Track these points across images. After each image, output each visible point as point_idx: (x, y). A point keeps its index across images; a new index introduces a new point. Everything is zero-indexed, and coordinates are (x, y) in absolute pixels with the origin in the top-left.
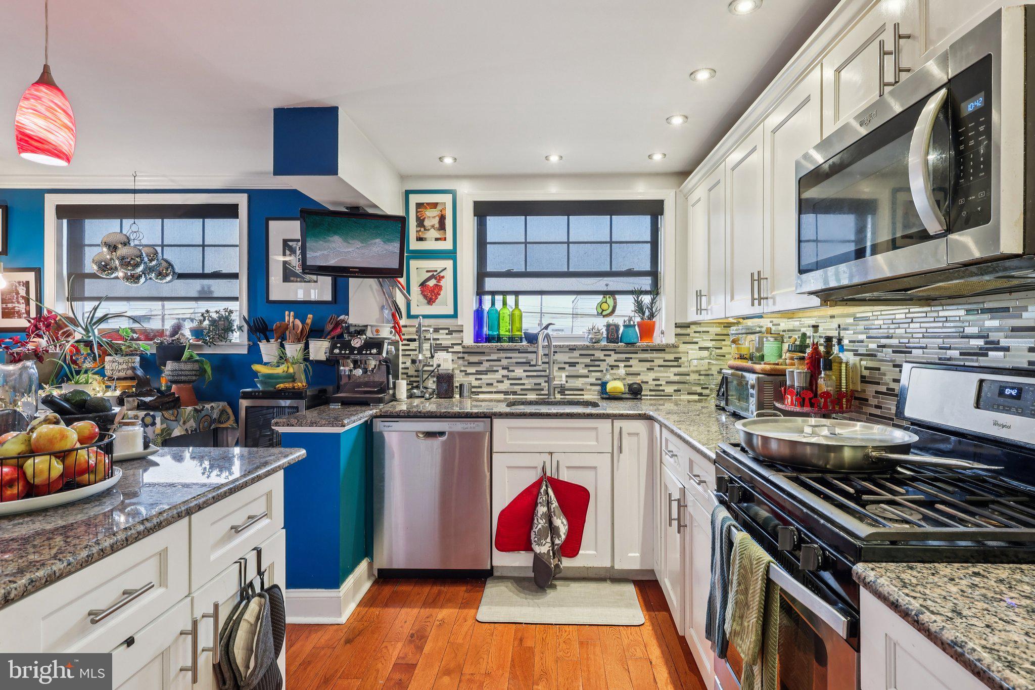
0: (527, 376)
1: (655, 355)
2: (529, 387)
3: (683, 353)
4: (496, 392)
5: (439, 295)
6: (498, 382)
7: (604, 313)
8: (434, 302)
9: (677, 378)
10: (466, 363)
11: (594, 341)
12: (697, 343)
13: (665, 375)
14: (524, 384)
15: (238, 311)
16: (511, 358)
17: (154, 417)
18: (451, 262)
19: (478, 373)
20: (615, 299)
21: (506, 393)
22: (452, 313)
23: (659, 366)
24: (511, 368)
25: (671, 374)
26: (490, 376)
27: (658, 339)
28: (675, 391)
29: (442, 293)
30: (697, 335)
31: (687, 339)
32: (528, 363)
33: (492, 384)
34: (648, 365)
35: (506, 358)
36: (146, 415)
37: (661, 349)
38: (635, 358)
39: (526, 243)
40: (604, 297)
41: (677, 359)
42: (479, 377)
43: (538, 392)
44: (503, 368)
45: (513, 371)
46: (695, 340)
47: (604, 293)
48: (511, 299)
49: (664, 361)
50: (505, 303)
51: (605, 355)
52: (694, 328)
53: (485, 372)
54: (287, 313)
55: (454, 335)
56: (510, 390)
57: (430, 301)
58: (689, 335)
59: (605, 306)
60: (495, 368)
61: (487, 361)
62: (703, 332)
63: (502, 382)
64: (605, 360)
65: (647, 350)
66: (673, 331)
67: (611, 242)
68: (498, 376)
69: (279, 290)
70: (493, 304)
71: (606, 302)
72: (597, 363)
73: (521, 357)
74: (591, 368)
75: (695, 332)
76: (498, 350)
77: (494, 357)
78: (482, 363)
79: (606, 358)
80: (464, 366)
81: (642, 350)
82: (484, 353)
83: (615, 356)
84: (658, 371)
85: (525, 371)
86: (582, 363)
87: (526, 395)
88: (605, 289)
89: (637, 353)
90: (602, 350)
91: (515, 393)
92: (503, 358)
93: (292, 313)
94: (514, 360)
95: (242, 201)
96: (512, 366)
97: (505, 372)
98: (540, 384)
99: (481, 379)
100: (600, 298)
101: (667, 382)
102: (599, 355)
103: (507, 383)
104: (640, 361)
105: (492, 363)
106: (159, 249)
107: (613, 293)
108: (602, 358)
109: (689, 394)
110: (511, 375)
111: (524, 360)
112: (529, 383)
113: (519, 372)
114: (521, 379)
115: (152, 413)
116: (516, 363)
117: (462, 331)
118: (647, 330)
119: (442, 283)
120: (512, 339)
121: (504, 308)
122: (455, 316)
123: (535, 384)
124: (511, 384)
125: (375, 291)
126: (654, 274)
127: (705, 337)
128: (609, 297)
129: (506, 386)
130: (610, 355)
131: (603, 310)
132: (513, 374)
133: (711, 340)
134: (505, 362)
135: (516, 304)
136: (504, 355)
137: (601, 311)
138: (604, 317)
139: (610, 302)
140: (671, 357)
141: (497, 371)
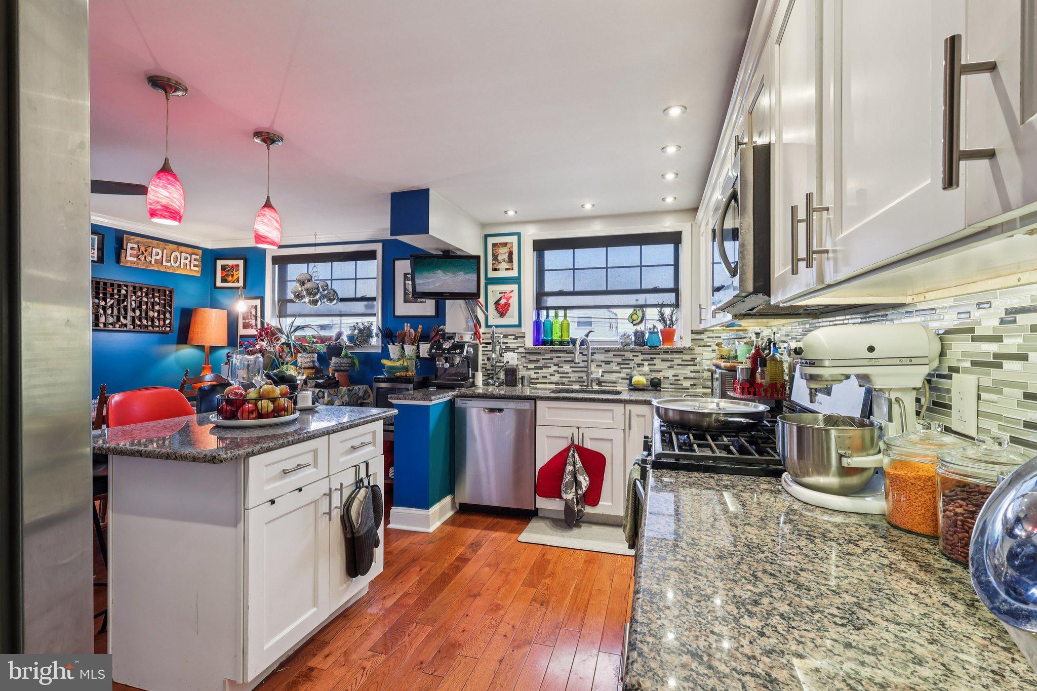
0: (573, 371)
1: (674, 356)
2: (574, 380)
3: (698, 354)
4: (549, 383)
5: (508, 310)
6: (551, 375)
7: (635, 322)
8: (505, 315)
9: (693, 375)
10: (527, 361)
12: (710, 346)
13: (683, 372)
14: (570, 377)
15: (375, 322)
16: (560, 357)
17: (323, 393)
18: (517, 286)
19: (536, 368)
20: (643, 311)
21: (557, 384)
22: (517, 323)
23: (678, 365)
24: (560, 365)
25: (687, 371)
26: (544, 370)
27: (678, 343)
28: (691, 385)
29: (510, 308)
30: (711, 339)
31: (702, 343)
32: (573, 361)
33: (546, 377)
34: (669, 364)
35: (557, 357)
36: (320, 391)
37: (679, 351)
38: (657, 358)
39: (574, 269)
40: (635, 310)
41: (693, 359)
42: (536, 371)
43: (581, 384)
44: (554, 365)
45: (562, 367)
46: (708, 344)
47: (635, 306)
48: (561, 313)
49: (682, 361)
50: (556, 316)
51: (633, 356)
52: (707, 334)
53: (541, 368)
54: (405, 324)
55: (519, 340)
56: (559, 382)
57: (502, 315)
58: (703, 340)
59: (635, 317)
60: (548, 365)
61: (543, 359)
62: (716, 337)
63: (554, 375)
64: (633, 360)
65: (668, 352)
66: (690, 336)
67: (641, 267)
68: (551, 370)
69: (402, 309)
70: (548, 316)
71: (636, 314)
72: (627, 362)
73: (568, 357)
74: (622, 366)
75: (708, 337)
76: (551, 351)
77: (548, 356)
78: (539, 361)
79: (635, 358)
80: (526, 363)
81: (664, 352)
82: (541, 353)
83: (641, 357)
84: (677, 369)
85: (571, 367)
86: (615, 362)
87: (572, 385)
88: (635, 303)
89: (659, 354)
90: (631, 352)
91: (563, 384)
92: (554, 357)
93: (409, 325)
94: (563, 359)
95: (378, 248)
96: (561, 363)
97: (556, 368)
98: (582, 377)
99: (538, 373)
100: (631, 311)
101: (684, 378)
102: (629, 355)
103: (557, 376)
104: (662, 360)
105: (546, 361)
106: (329, 282)
107: (641, 307)
108: (631, 358)
109: (703, 387)
110: (561, 370)
111: (570, 359)
112: (574, 376)
113: (566, 368)
114: (568, 373)
115: (322, 390)
116: (565, 361)
117: (525, 337)
118: (668, 335)
119: (511, 301)
120: (561, 343)
121: (555, 320)
122: (520, 325)
123: (579, 377)
124: (560, 377)
125: (463, 309)
126: (676, 290)
128: (639, 310)
129: (556, 378)
130: (638, 356)
131: (634, 320)
132: (562, 369)
134: (556, 360)
135: (565, 316)
136: (555, 355)
137: (632, 320)
138: (634, 325)
139: (640, 313)
140: (688, 357)
141: (550, 367)
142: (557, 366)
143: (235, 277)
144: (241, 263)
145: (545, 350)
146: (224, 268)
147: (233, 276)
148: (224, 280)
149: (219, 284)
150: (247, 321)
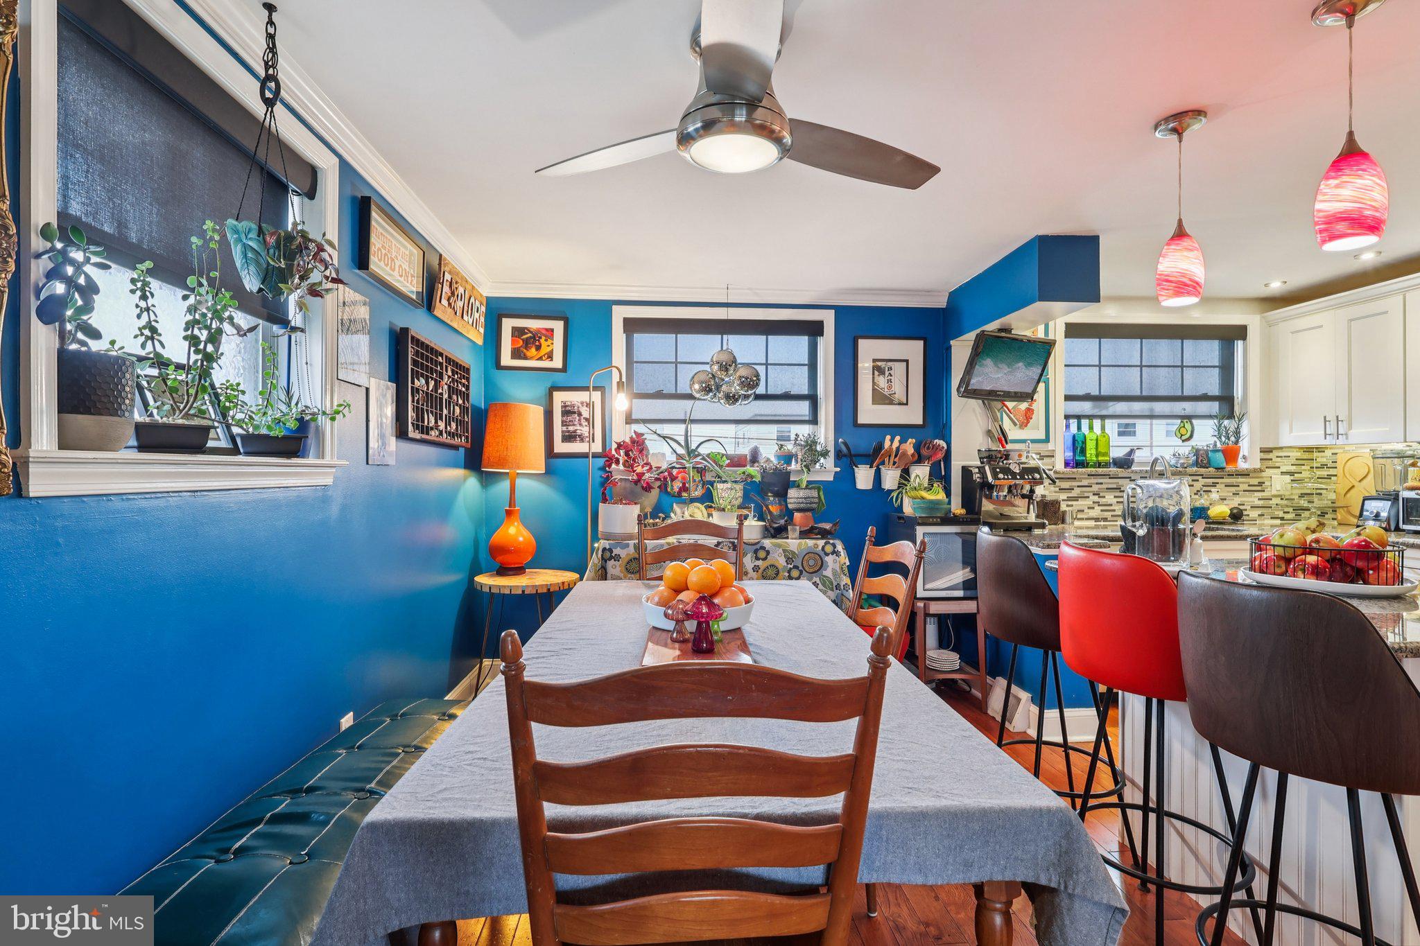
1: (1240, 480)
3: (1267, 477)
4: (1087, 519)
5: (1031, 418)
6: (1089, 508)
7: (1184, 438)
8: (1026, 426)
9: (1261, 503)
10: (1057, 489)
11: (1185, 466)
12: (1279, 467)
13: (1250, 499)
14: (1114, 510)
16: (1102, 484)
19: (1070, 499)
20: (1192, 424)
21: (1097, 520)
22: (1043, 437)
23: (1244, 491)
24: (1101, 495)
25: (1254, 499)
26: (1081, 502)
27: (1242, 465)
28: (1259, 515)
29: (1034, 416)
30: (1279, 459)
31: (1270, 464)
32: (1119, 489)
33: (1083, 511)
34: (1233, 489)
35: (1097, 484)
36: (826, 543)
37: (1245, 474)
38: (1222, 483)
39: (1100, 366)
40: (1182, 422)
41: (1261, 484)
42: (1070, 503)
44: (1094, 494)
45: (1104, 497)
46: (1277, 465)
47: (1183, 417)
48: (1097, 423)
49: (1249, 486)
50: (1091, 428)
51: (1193, 480)
52: (1276, 453)
53: (1076, 499)
55: (1046, 460)
56: (1100, 517)
57: (1022, 425)
58: (1272, 459)
59: (1183, 431)
60: (1086, 495)
61: (1078, 486)
62: (1285, 457)
63: (1093, 508)
65: (1233, 475)
66: (1259, 455)
67: (1182, 367)
68: (1089, 502)
69: (869, 413)
70: (1079, 428)
71: (1184, 427)
73: (1112, 483)
75: (1277, 457)
76: (1089, 475)
77: (1085, 482)
78: (1073, 489)
80: (1056, 492)
81: (1228, 475)
82: (1075, 478)
83: (1202, 481)
84: (1244, 497)
85: (1115, 497)
88: (1182, 413)
89: (1223, 478)
90: (1190, 475)
91: (1105, 519)
92: (1094, 484)
94: (1104, 486)
95: (828, 318)
96: (1102, 492)
97: (1096, 498)
99: (1072, 506)
100: (1176, 423)
101: (1251, 507)
103: (1098, 508)
104: (1226, 486)
105: (1084, 489)
107: (1189, 418)
109: (1271, 518)
110: (1102, 501)
111: (1115, 486)
113: (1110, 498)
114: (1111, 505)
115: (831, 541)
116: (1107, 489)
117: (1053, 456)
118: (1231, 454)
119: (1034, 406)
120: (1099, 465)
121: (1092, 432)
122: (1047, 440)
124: (1102, 511)
125: (978, 415)
126: (1226, 400)
127: (1285, 460)
128: (1187, 422)
129: (1097, 512)
130: (1198, 481)
131: (1182, 435)
132: (1104, 500)
133: (1292, 465)
134: (1095, 488)
135: (1103, 428)
136: (1096, 481)
137: (1180, 436)
138: (1183, 441)
139: (1188, 426)
140: (1255, 482)
141: (1088, 497)
142: (1097, 496)
143: (545, 350)
144: (558, 326)
145: (1083, 474)
146: (518, 332)
147: (538, 348)
148: (516, 354)
149: (506, 360)
150: (571, 428)
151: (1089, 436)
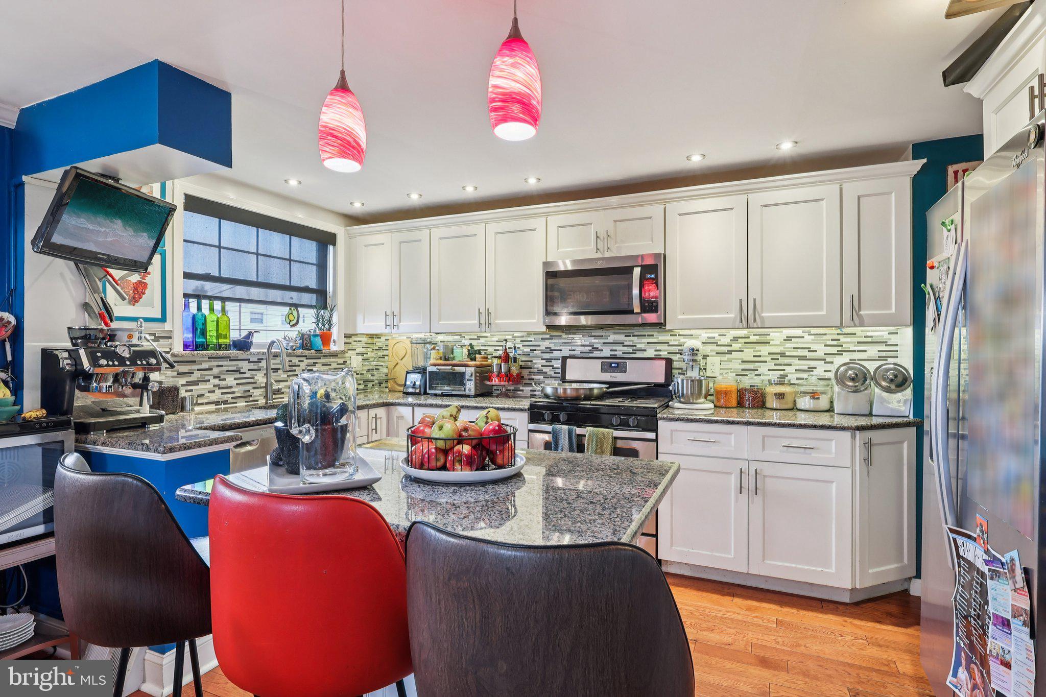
0: (237, 384)
1: (332, 360)
2: (239, 395)
3: (348, 357)
4: (207, 403)
5: (144, 293)
6: (209, 392)
7: (292, 323)
8: (137, 302)
10: (175, 374)
11: (294, 348)
12: (355, 350)
14: (234, 392)
16: (222, 366)
19: (189, 383)
20: (298, 311)
21: (217, 403)
22: (159, 316)
23: (334, 369)
24: (222, 377)
26: (201, 386)
27: (333, 348)
29: (147, 291)
30: (355, 343)
31: (350, 347)
32: (238, 371)
33: (203, 395)
35: (217, 366)
37: (334, 355)
38: (320, 363)
39: (220, 247)
40: (290, 309)
41: (345, 362)
42: (189, 388)
43: (247, 399)
44: (214, 377)
45: (224, 380)
46: (354, 347)
47: (290, 305)
48: (217, 305)
49: (338, 364)
50: (212, 309)
51: (299, 361)
52: (354, 338)
53: (195, 383)
55: (162, 342)
56: (221, 400)
57: (134, 300)
58: (351, 343)
59: (291, 317)
60: (207, 378)
61: (199, 370)
62: (359, 341)
63: (214, 391)
64: (299, 366)
65: (327, 356)
66: (343, 340)
67: (290, 260)
68: (209, 386)
70: (199, 308)
71: (292, 314)
72: (294, 368)
73: (232, 365)
74: (290, 373)
75: (354, 341)
76: (209, 358)
77: (205, 366)
78: (193, 373)
79: (300, 364)
80: (173, 377)
81: (324, 356)
82: (195, 362)
83: (306, 362)
85: (235, 379)
87: (236, 403)
88: (290, 301)
89: (320, 358)
90: (298, 356)
91: (226, 402)
92: (214, 366)
94: (225, 369)
96: (224, 374)
97: (216, 381)
98: (249, 391)
99: (191, 391)
100: (286, 310)
102: (295, 360)
103: (218, 392)
105: (204, 373)
107: (296, 306)
108: (298, 363)
110: (223, 383)
111: (234, 368)
112: (240, 392)
113: (230, 380)
114: (231, 387)
116: (227, 371)
117: (170, 338)
118: (326, 338)
119: (148, 280)
120: (219, 347)
121: (212, 313)
122: (163, 319)
123: (245, 391)
124: (222, 393)
126: (321, 293)
127: (359, 344)
128: (294, 310)
129: (217, 396)
130: (303, 361)
131: (290, 321)
132: (224, 382)
133: (363, 347)
134: (216, 371)
135: (223, 310)
136: (216, 363)
137: (288, 321)
138: (292, 326)
139: (295, 313)
140: (341, 361)
141: (209, 381)
142: (218, 380)
145: (202, 356)
151: (211, 318)
